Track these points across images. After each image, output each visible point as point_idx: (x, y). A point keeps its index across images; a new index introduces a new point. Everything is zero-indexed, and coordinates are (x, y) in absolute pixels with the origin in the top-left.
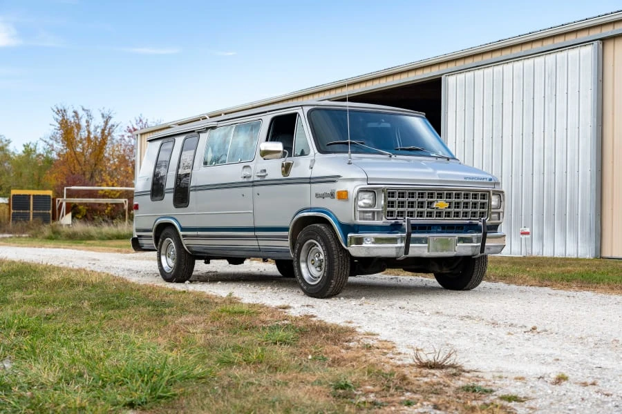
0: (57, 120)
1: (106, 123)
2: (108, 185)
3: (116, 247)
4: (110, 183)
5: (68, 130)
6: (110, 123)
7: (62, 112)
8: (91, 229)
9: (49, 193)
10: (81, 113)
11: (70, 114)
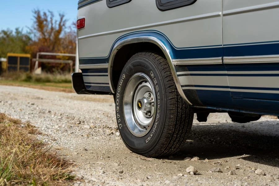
0: (35, 17)
1: (62, 19)
2: (61, 53)
3: (63, 87)
4: (63, 51)
5: (41, 22)
6: (64, 19)
7: (38, 13)
8: (50, 76)
9: (29, 56)
10: (48, 14)
11: (42, 14)
